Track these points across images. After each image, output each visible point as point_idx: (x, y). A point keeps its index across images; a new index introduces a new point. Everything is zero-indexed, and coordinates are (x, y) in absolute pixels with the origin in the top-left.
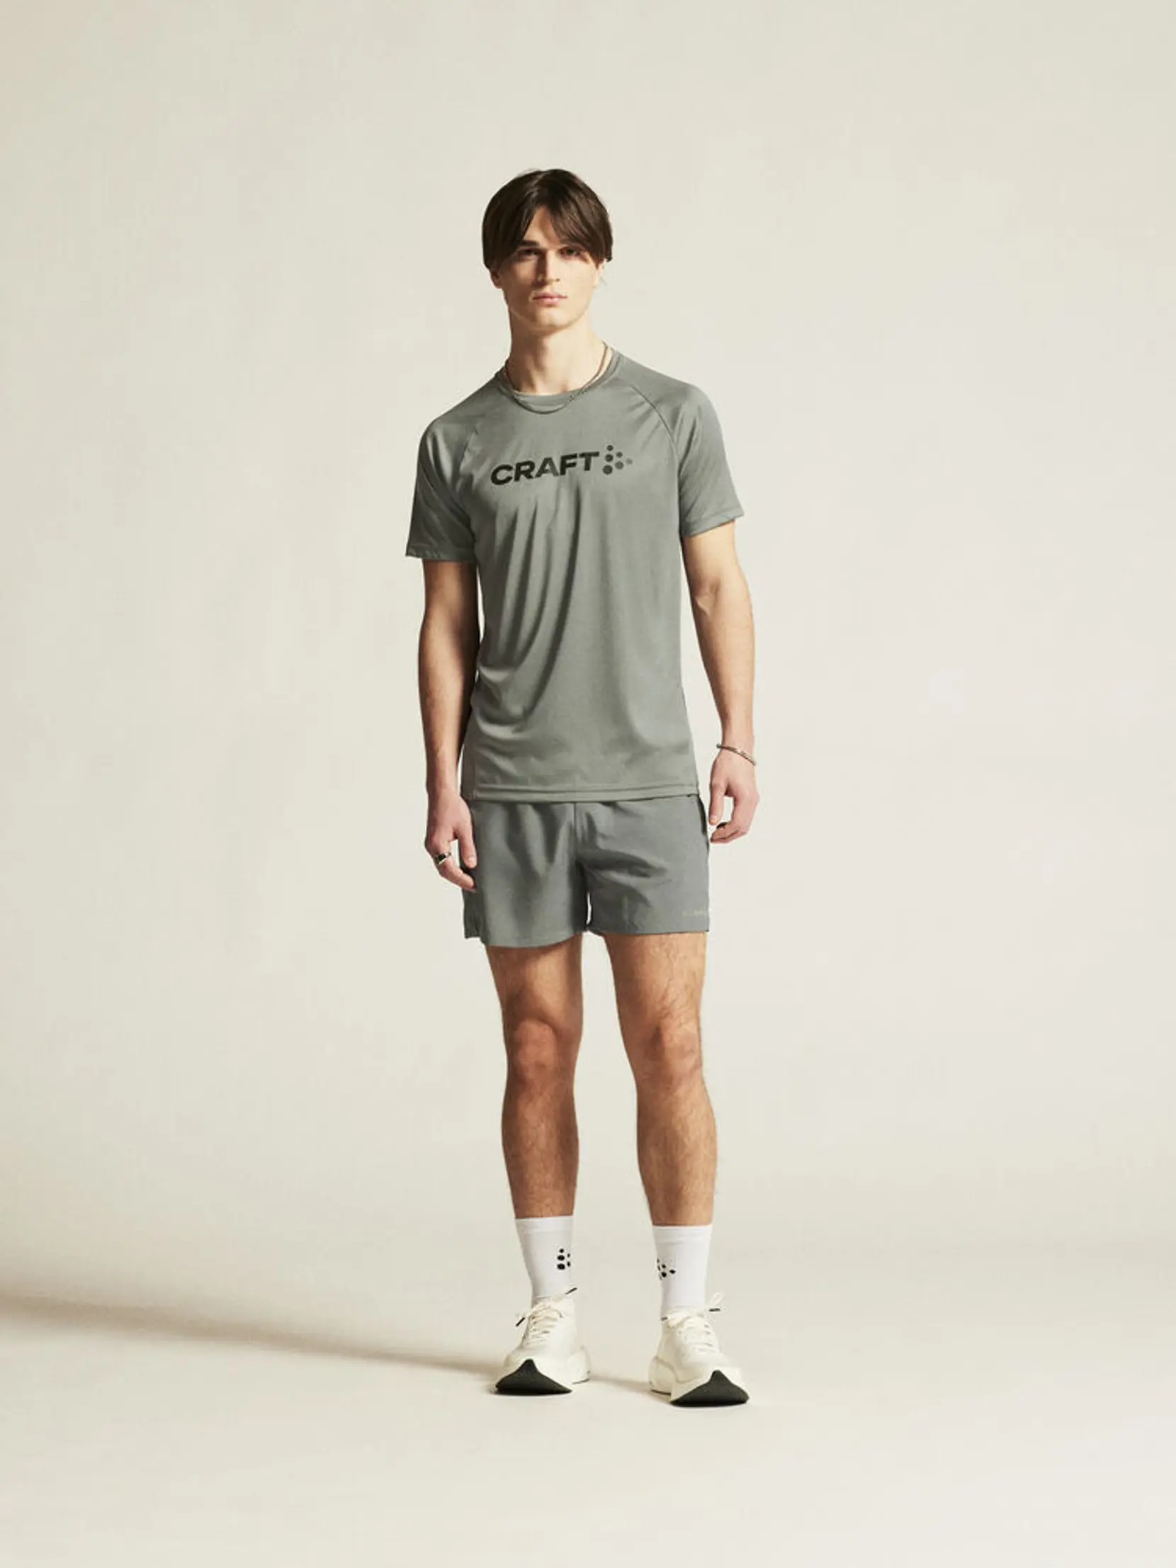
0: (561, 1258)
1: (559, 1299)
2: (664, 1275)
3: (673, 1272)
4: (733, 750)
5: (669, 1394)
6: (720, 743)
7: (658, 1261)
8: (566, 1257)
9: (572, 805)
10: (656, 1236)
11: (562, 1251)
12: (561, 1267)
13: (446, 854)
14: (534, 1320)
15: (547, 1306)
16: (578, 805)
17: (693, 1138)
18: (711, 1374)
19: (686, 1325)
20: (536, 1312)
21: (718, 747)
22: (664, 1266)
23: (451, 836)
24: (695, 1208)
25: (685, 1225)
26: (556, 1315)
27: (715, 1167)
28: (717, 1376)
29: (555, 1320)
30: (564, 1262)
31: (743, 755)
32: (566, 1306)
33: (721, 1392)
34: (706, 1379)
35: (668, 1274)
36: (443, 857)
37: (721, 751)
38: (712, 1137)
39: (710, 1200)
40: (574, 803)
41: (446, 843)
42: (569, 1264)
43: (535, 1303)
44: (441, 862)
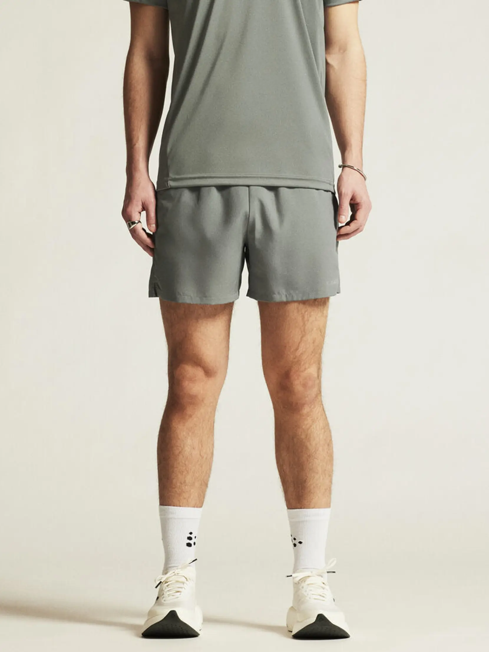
0: (190, 538)
1: (185, 567)
2: (295, 545)
3: (300, 543)
4: (351, 167)
5: (292, 632)
6: (341, 164)
7: (291, 536)
8: (193, 538)
9: (247, 188)
10: (290, 517)
11: (191, 533)
12: (189, 545)
13: (136, 222)
14: (167, 584)
15: (176, 573)
16: (251, 187)
17: (314, 443)
18: (316, 616)
19: (308, 581)
20: (167, 579)
21: (340, 167)
22: (295, 539)
23: (140, 207)
24: (317, 496)
25: (308, 507)
26: (183, 579)
27: (332, 465)
28: (321, 618)
29: (183, 583)
30: (191, 542)
31: (358, 171)
32: (191, 571)
33: (323, 629)
34: (313, 620)
35: (298, 544)
36: (133, 223)
37: (343, 170)
38: (329, 444)
39: (329, 490)
40: (248, 186)
41: (137, 213)
42: (195, 544)
43: (165, 572)
44: (132, 227)
